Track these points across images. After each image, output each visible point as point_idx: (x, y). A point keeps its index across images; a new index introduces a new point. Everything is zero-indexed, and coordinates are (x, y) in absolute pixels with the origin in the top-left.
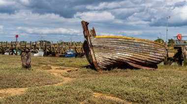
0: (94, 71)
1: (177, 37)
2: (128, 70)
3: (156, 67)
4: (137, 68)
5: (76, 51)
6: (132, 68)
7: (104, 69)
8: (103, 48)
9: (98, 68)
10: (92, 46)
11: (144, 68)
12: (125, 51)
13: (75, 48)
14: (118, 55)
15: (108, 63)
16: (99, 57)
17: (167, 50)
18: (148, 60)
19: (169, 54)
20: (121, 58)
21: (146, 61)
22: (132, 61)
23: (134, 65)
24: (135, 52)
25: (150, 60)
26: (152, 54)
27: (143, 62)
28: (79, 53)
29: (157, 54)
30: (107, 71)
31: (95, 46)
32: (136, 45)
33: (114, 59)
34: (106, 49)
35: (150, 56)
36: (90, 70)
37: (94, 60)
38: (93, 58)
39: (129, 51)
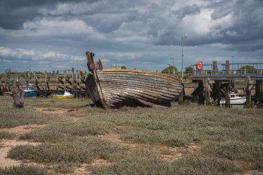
0: (100, 109)
1: (196, 65)
2: (139, 107)
3: (170, 106)
4: (148, 106)
5: (38, 87)
6: (143, 106)
7: (112, 107)
8: (111, 84)
9: (106, 106)
10: (99, 81)
11: (157, 106)
12: (135, 86)
13: (37, 83)
14: (128, 91)
15: (117, 101)
16: (106, 93)
17: (182, 84)
18: (160, 96)
19: (186, 90)
20: (131, 95)
21: (158, 98)
22: (143, 97)
23: (145, 103)
24: (146, 87)
25: (163, 97)
26: (164, 90)
27: (155, 99)
28: (44, 91)
29: (170, 89)
30: (116, 109)
31: (101, 81)
32: (147, 79)
33: (123, 95)
34: (114, 84)
35: (164, 92)
36: (96, 108)
37: (101, 97)
38: (101, 94)
39: (140, 86)
